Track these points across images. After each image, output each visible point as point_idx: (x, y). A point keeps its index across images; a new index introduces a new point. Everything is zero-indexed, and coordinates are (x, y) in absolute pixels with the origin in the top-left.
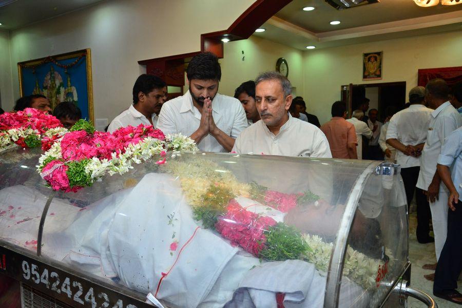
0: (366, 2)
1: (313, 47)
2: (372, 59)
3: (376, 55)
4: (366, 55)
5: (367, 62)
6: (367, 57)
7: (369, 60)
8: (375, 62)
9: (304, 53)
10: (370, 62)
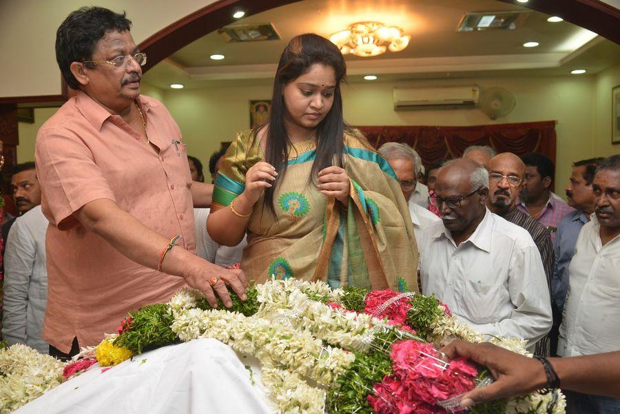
0: (266, 37)
1: (180, 86)
2: (262, 109)
3: (267, 104)
4: (253, 102)
5: (254, 111)
6: (255, 106)
7: (257, 109)
8: (265, 112)
9: (166, 94)
10: (258, 113)
